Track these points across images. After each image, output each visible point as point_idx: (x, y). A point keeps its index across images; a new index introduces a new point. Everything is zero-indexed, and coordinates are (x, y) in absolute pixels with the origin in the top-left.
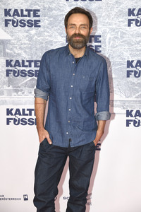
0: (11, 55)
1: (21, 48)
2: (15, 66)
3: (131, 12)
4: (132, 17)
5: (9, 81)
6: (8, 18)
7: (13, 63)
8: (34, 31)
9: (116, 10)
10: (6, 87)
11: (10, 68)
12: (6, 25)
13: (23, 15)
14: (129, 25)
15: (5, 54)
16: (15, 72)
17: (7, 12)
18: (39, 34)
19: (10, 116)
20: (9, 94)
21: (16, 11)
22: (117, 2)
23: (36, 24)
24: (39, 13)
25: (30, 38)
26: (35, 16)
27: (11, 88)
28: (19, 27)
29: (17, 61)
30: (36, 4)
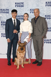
0: (2, 20)
1: (4, 19)
2: (3, 23)
3: (31, 10)
4: (31, 11)
5: (2, 26)
6: (1, 11)
7: (3, 22)
9: (27, 9)
10: (1, 28)
12: (1, 13)
14: (30, 13)
15: (1, 20)
17: (1, 10)
19: (2, 35)
21: (3, 9)
22: (27, 7)
25: (7, 16)
27: (2, 28)
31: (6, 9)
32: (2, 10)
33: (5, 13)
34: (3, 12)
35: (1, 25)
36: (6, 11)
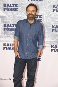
0: (6, 22)
1: (10, 19)
3: (54, 6)
5: (5, 32)
6: (5, 7)
7: (6, 25)
8: (15, 13)
9: (48, 5)
10: (3, 35)
11: (5, 27)
12: (4, 10)
13: (11, 6)
14: (53, 11)
15: (3, 22)
16: (7, 29)
18: (17, 14)
19: (5, 47)
20: (5, 38)
21: (8, 4)
22: (48, 2)
23: (16, 10)
24: (17, 6)
25: (14, 16)
26: (16, 7)
27: (5, 35)
28: (9, 11)
29: (8, 25)
30: (16, 2)
31: (13, 5)
32: (6, 5)
33: (11, 10)
34: (7, 9)
35: (4, 30)
36: (13, 8)
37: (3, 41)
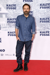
8: (14, 10)
11: (8, 21)
13: (11, 6)
16: (10, 22)
18: (16, 11)
20: (8, 28)
23: (15, 8)
24: (16, 5)
26: (15, 6)
29: (10, 19)
30: (15, 3)
37: (7, 30)
